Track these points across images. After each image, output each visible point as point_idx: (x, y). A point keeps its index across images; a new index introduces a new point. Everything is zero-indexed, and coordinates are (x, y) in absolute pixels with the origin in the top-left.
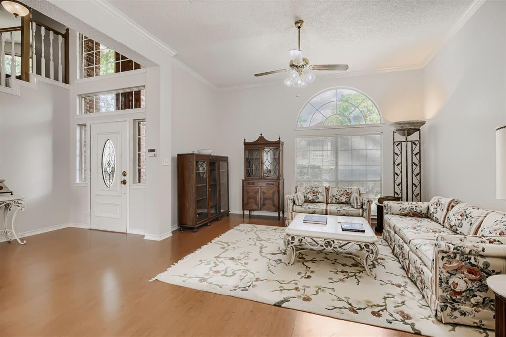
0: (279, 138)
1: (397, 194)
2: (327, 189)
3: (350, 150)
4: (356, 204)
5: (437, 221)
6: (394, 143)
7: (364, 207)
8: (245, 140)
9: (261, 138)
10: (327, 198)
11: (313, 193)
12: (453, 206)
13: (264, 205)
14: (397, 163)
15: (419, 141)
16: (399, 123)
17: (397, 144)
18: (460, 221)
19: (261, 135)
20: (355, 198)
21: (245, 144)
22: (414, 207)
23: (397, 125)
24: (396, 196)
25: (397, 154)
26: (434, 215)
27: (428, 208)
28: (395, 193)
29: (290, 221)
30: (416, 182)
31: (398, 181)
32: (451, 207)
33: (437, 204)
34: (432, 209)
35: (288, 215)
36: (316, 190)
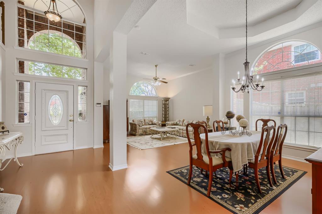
2: (145, 120)
3: (148, 105)
6: (163, 104)
7: (160, 125)
10: (145, 123)
14: (163, 110)
15: (169, 104)
16: (165, 98)
20: (158, 122)
22: (174, 123)
25: (163, 108)
27: (177, 123)
28: (163, 120)
29: (138, 133)
30: (168, 116)
31: (163, 116)
32: (183, 121)
33: (180, 121)
34: (178, 123)
35: (138, 131)
36: (141, 121)
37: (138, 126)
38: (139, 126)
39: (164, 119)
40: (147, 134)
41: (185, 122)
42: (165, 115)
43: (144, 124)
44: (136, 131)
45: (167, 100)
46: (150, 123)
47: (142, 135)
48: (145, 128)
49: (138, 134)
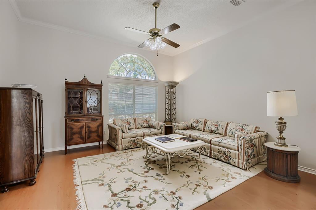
0: (101, 82)
1: (167, 119)
2: (135, 120)
3: (141, 94)
4: (158, 127)
5: (199, 130)
6: (166, 92)
7: (162, 128)
8: (66, 79)
9: (85, 79)
10: (136, 125)
11: (127, 123)
12: (206, 122)
13: (89, 137)
14: (167, 103)
15: (176, 92)
16: (171, 82)
17: (167, 93)
18: (217, 128)
19: (85, 77)
20: (158, 123)
21: (67, 83)
22: (187, 125)
23: (169, 83)
24: (167, 120)
25: (167, 98)
26: (197, 127)
27: (192, 124)
28: (166, 119)
29: (120, 146)
30: (174, 113)
31: (167, 112)
32: (205, 123)
33: (198, 122)
34: (195, 125)
35: (119, 141)
36: (129, 121)
37: (120, 132)
38: (123, 132)
39: (167, 117)
40: (138, 146)
41: (208, 124)
42: (170, 110)
43: (133, 126)
44: (117, 142)
45: (173, 85)
46: (145, 125)
47: (128, 149)
48: (135, 135)
49: (121, 149)
